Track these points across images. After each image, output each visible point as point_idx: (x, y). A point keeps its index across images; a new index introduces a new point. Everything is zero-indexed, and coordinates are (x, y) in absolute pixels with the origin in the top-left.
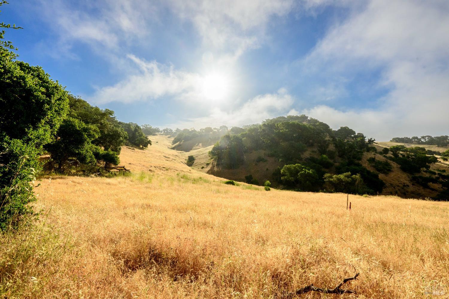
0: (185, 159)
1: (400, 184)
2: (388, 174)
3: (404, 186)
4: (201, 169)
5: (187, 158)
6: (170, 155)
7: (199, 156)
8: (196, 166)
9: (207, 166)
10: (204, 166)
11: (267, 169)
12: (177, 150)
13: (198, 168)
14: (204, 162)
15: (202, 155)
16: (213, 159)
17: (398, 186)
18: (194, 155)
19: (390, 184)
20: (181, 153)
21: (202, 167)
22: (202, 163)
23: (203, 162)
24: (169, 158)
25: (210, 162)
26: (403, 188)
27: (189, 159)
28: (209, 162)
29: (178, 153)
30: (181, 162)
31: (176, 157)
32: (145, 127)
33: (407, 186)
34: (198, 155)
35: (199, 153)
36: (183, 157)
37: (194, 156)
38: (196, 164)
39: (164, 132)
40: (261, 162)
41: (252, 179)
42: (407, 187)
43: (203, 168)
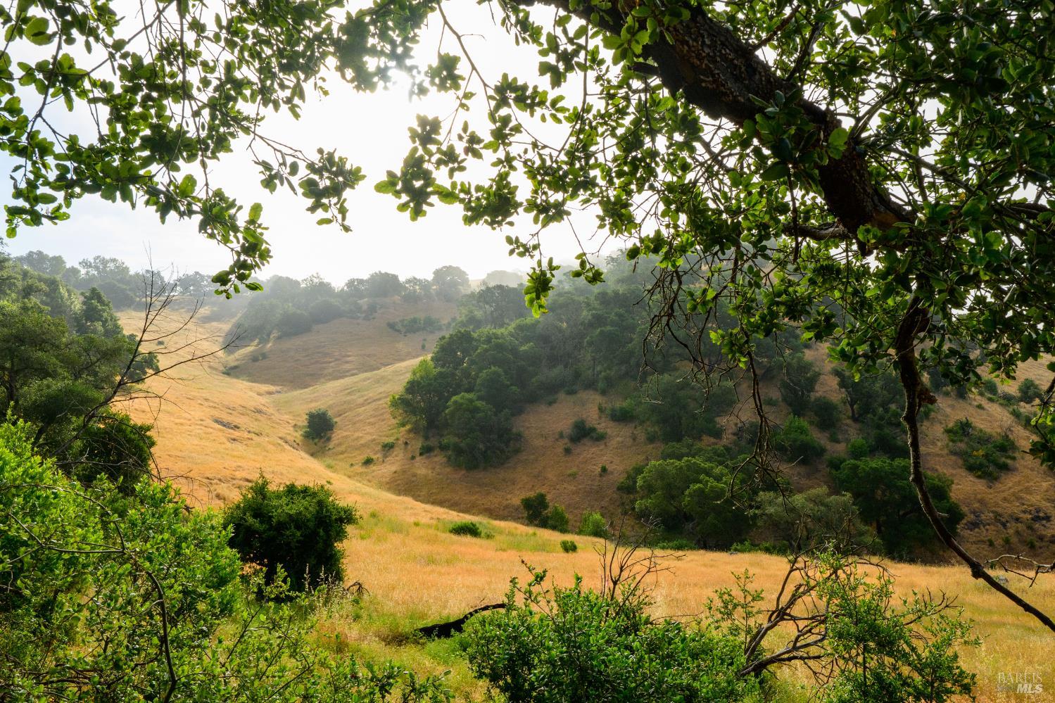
0: (293, 423)
1: (1024, 512)
2: (996, 479)
3: (1037, 519)
4: (363, 469)
5: (303, 421)
6: (234, 409)
7: (350, 409)
8: (342, 453)
9: (385, 456)
10: (374, 457)
11: (604, 470)
12: (254, 378)
13: (352, 465)
14: (374, 440)
15: (363, 405)
16: (408, 427)
17: (1017, 520)
18: (330, 407)
19: (993, 512)
20: (270, 393)
21: (364, 457)
22: (362, 442)
23: (369, 438)
24: (237, 427)
25: (397, 439)
26: (1030, 528)
27: (309, 427)
28: (391, 440)
29: (259, 394)
30: (280, 442)
31: (258, 416)
32: (97, 268)
33: (1043, 519)
34: (345, 406)
35: (349, 398)
36: (286, 417)
37: (330, 413)
38: (340, 444)
39: (186, 289)
40: (585, 441)
41: (546, 507)
42: (1044, 522)
43: (368, 462)
